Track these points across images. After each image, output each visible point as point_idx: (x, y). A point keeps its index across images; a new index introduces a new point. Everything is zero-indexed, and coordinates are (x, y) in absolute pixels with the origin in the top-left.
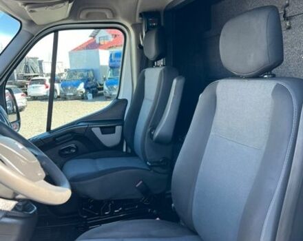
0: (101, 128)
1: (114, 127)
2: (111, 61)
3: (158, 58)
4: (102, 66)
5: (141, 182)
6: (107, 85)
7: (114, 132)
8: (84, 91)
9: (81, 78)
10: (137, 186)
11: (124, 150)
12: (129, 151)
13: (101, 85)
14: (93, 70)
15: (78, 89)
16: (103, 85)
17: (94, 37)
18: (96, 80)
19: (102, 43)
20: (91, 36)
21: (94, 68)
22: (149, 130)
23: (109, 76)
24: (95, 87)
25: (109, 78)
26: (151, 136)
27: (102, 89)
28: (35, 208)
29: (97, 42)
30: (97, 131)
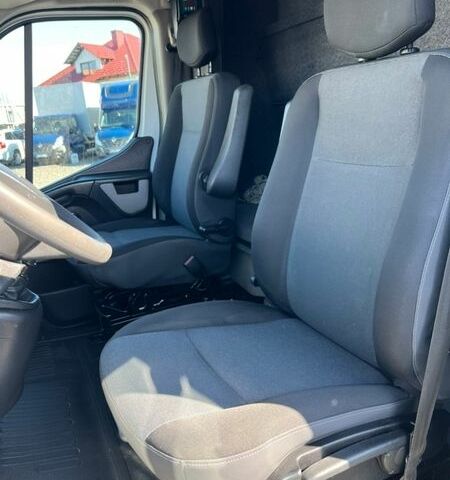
0: (115, 184)
1: (136, 183)
2: (104, 99)
3: (202, 63)
4: (89, 109)
5: (192, 258)
6: (101, 138)
7: (136, 190)
8: (64, 149)
9: (57, 130)
10: (186, 264)
11: (154, 217)
12: (163, 217)
13: (90, 139)
14: (75, 116)
15: (54, 147)
16: (94, 139)
17: (72, 63)
18: (82, 131)
19: (86, 72)
20: (66, 62)
21: (77, 112)
22: (199, 176)
23: (102, 124)
24: (82, 142)
25: (103, 128)
26: (203, 186)
27: (93, 145)
28: (37, 297)
29: (78, 71)
30: (108, 189)
